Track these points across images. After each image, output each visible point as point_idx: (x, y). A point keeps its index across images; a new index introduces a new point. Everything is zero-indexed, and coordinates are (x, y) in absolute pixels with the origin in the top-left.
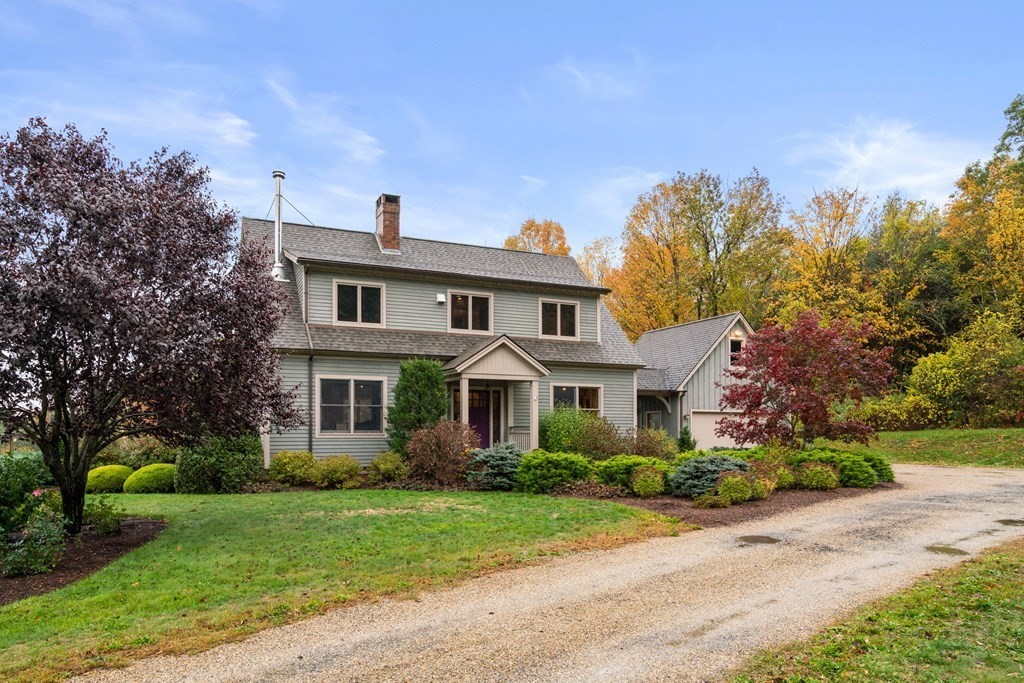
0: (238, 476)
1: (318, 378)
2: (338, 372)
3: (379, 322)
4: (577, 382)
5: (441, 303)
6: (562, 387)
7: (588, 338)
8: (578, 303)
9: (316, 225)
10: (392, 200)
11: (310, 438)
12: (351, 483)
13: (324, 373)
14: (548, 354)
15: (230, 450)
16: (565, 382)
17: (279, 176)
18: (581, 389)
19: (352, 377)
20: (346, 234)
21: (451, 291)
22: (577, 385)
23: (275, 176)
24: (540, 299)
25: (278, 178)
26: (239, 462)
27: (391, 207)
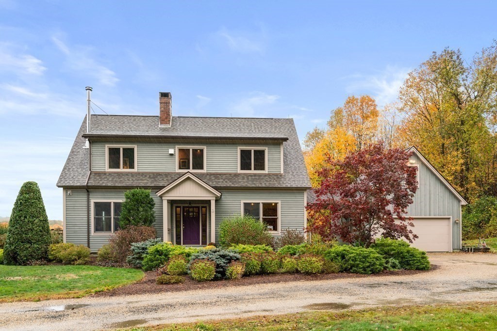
0: (25, 256)
1: (92, 201)
2: (105, 198)
3: (133, 168)
4: (260, 200)
5: (171, 155)
6: (251, 203)
7: (274, 171)
8: (267, 148)
9: (109, 114)
10: (165, 95)
11: (89, 235)
12: (79, 261)
13: (97, 198)
14: (240, 182)
15: (22, 242)
16: (253, 199)
17: (88, 89)
18: (264, 204)
19: (112, 201)
20: (142, 118)
21: (178, 147)
22: (261, 201)
23: (87, 90)
24: (239, 148)
25: (88, 91)
26: (27, 249)
27: (165, 100)
